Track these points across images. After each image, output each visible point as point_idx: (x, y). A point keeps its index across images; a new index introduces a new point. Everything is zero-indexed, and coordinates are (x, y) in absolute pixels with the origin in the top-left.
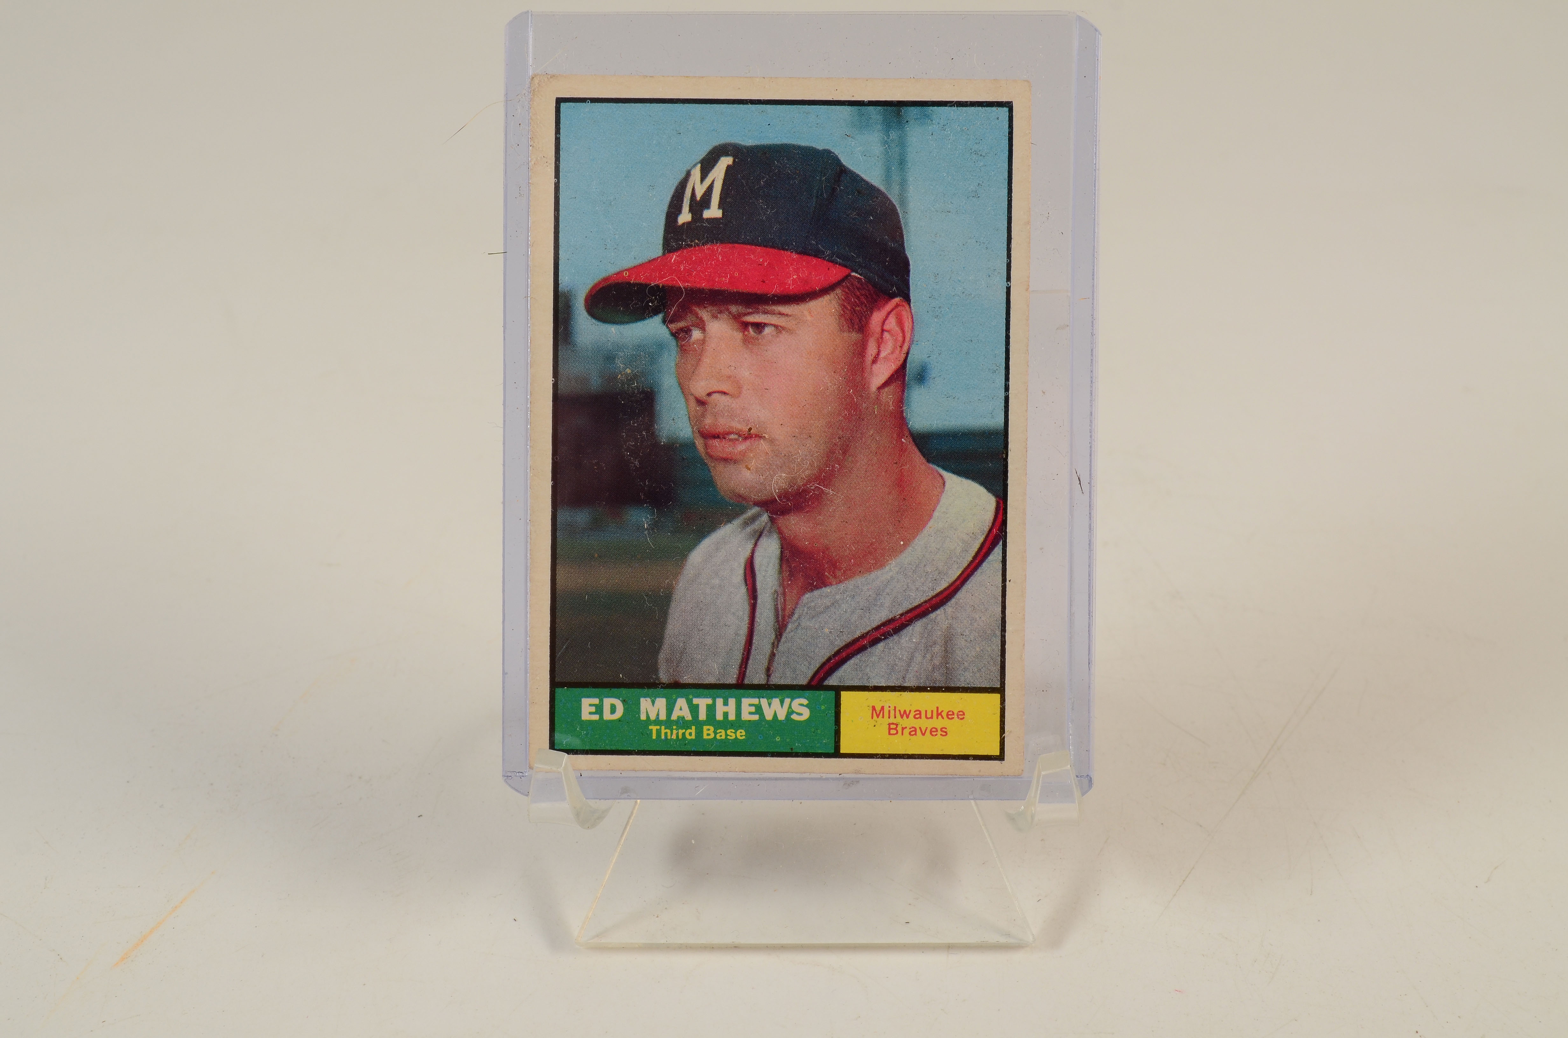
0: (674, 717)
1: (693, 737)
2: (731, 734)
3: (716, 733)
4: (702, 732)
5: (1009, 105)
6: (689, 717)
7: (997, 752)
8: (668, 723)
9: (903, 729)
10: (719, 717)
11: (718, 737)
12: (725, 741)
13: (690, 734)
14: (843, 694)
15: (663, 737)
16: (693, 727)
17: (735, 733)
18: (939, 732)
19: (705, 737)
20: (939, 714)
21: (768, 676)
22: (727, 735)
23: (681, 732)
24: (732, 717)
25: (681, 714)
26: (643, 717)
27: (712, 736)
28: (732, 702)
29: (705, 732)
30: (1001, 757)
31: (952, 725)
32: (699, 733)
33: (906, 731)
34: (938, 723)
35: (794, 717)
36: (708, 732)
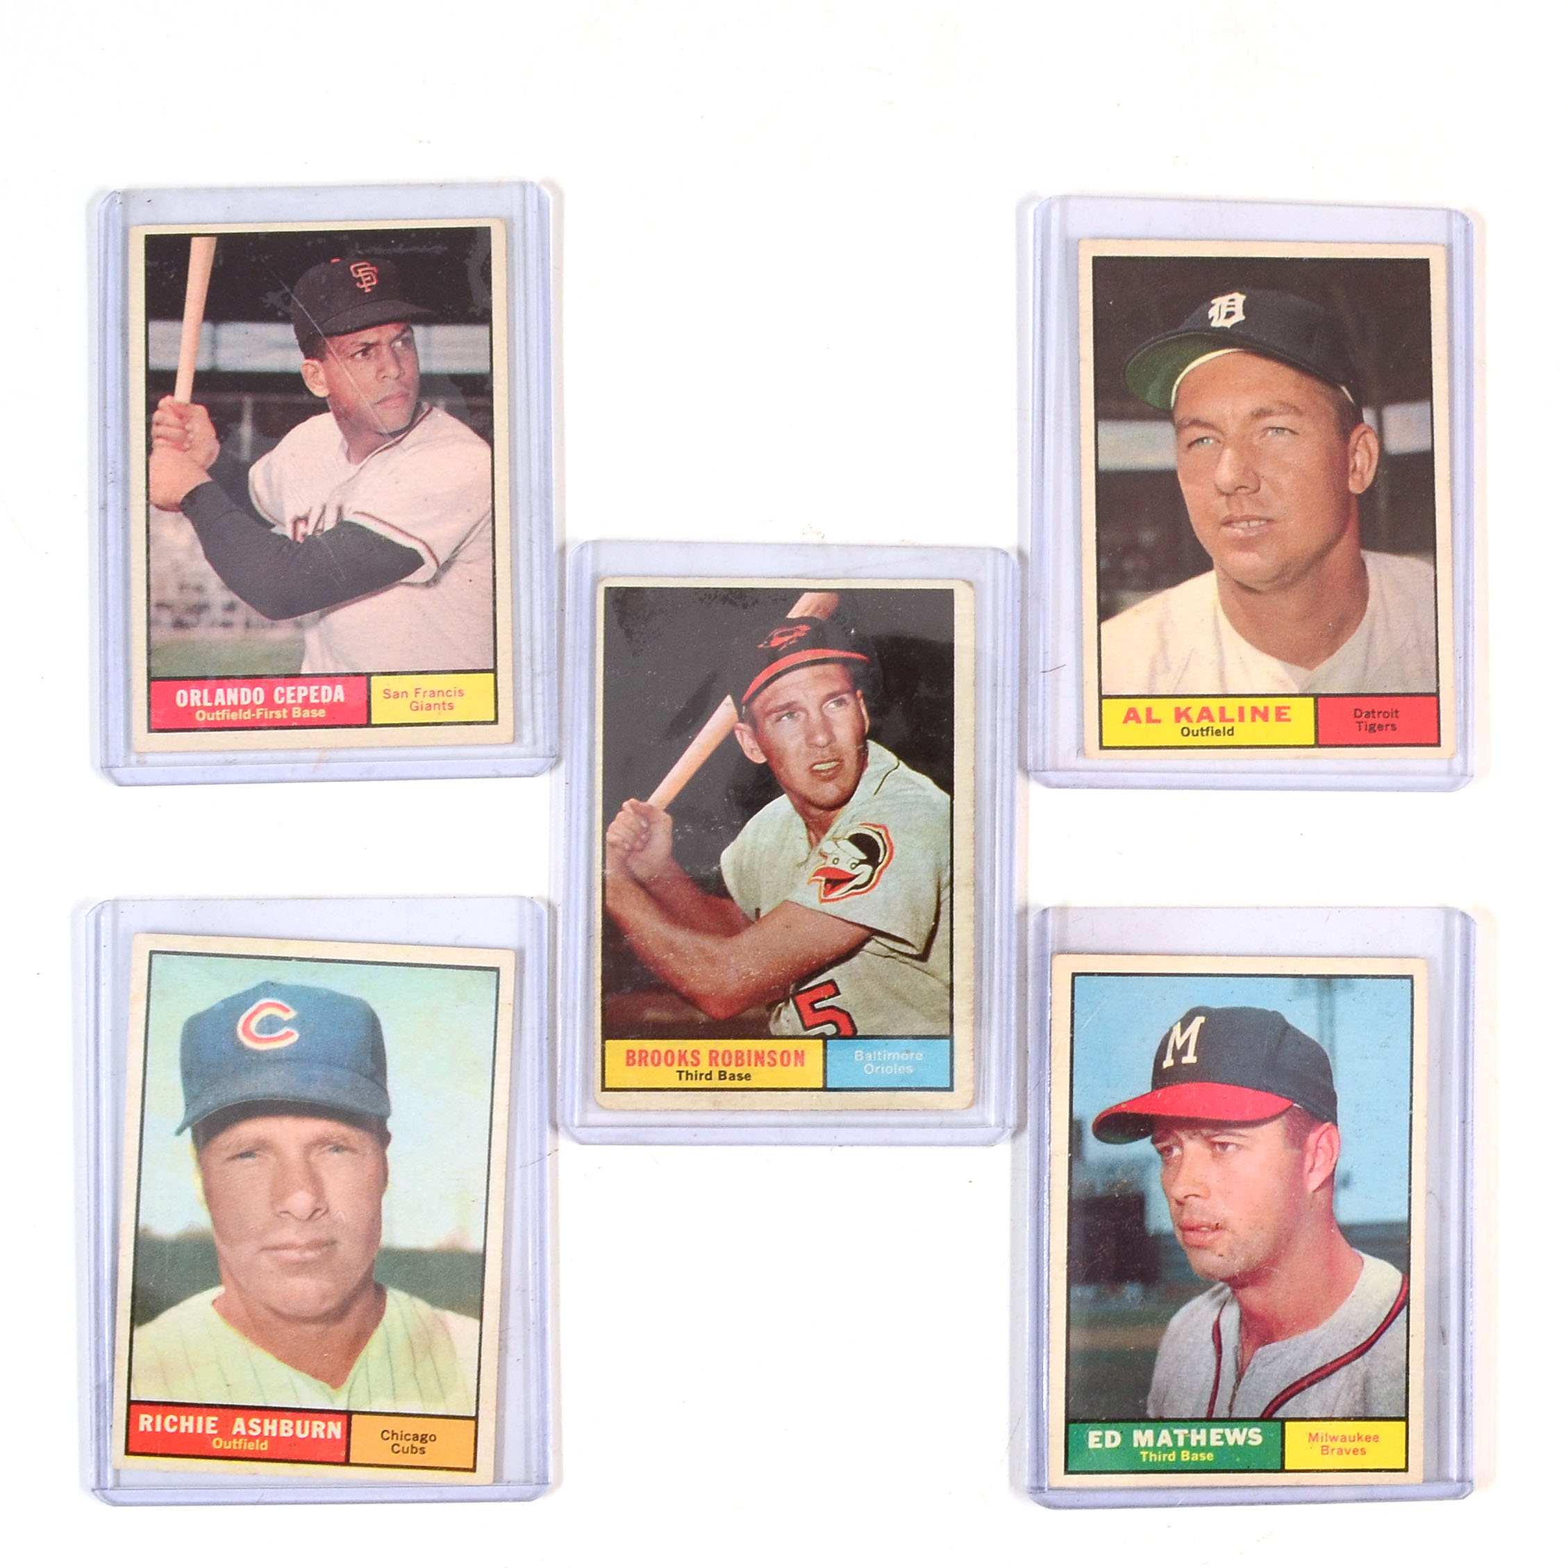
0: (1159, 1445)
1: (1174, 1459)
2: (1203, 1457)
3: (1191, 1456)
4: (1180, 1455)
5: (1411, 977)
6: (1170, 1444)
7: (1403, 1467)
8: (1155, 1449)
9: (1333, 1450)
10: (1194, 1444)
11: (1193, 1459)
12: (1198, 1462)
13: (1172, 1457)
14: (1287, 1424)
15: (1151, 1460)
16: (1174, 1452)
17: (1206, 1455)
18: (1360, 1452)
19: (1183, 1459)
20: (1359, 1438)
21: (1231, 1411)
22: (1199, 1457)
23: (1165, 1455)
24: (1203, 1443)
25: (1164, 1442)
26: (1136, 1445)
27: (1188, 1458)
28: (1203, 1431)
29: (1183, 1456)
30: (1406, 1470)
31: (1369, 1446)
32: (1178, 1456)
33: (1335, 1452)
34: (1359, 1445)
35: (1250, 1442)
36: (1185, 1456)
